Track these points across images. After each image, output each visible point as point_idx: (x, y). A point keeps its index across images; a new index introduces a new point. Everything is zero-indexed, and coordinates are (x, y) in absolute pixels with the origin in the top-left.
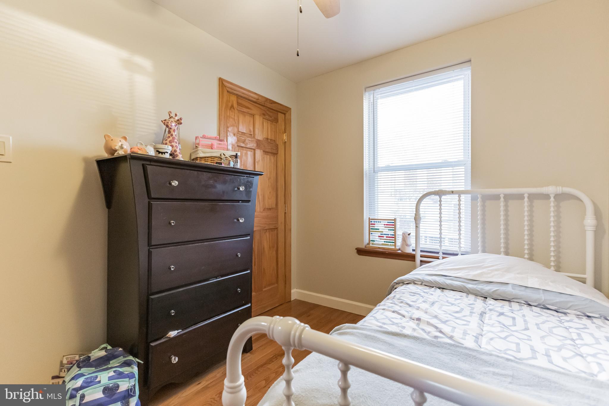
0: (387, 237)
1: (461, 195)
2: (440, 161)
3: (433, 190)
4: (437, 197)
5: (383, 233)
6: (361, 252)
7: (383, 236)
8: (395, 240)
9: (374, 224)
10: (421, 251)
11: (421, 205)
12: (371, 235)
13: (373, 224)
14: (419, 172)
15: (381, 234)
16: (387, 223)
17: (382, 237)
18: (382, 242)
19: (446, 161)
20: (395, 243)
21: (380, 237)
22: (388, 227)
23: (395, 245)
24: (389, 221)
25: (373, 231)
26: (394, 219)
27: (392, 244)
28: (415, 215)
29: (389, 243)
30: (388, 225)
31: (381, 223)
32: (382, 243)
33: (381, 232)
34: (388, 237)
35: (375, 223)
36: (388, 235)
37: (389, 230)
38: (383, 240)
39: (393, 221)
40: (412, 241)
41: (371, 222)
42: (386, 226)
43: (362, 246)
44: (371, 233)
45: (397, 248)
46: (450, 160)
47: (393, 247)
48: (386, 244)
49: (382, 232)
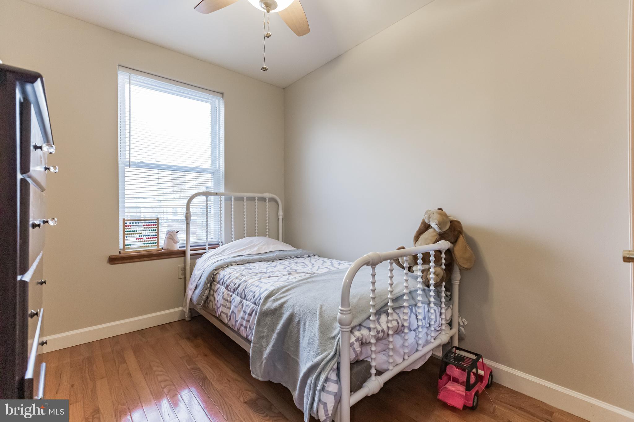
0: (147, 238)
1: (222, 196)
2: (194, 166)
3: (202, 191)
4: (205, 198)
5: (142, 235)
6: (113, 260)
7: (142, 237)
8: (158, 240)
9: (130, 226)
10: (191, 246)
11: (191, 204)
12: (126, 238)
13: (128, 226)
14: (187, 174)
15: (139, 236)
16: (147, 224)
17: (141, 239)
18: (142, 244)
19: (199, 167)
20: (158, 243)
21: (138, 239)
22: (148, 228)
23: (158, 246)
24: (149, 221)
25: (128, 234)
26: (156, 218)
27: (155, 244)
28: (186, 213)
29: (149, 245)
30: (148, 225)
31: (140, 224)
32: (140, 246)
33: (139, 234)
34: (149, 238)
35: (131, 224)
36: (149, 236)
37: (150, 230)
38: (142, 243)
39: (156, 221)
40: (181, 238)
41: (126, 223)
42: (145, 226)
43: (116, 253)
44: (126, 236)
45: (160, 248)
46: (203, 167)
47: (156, 248)
48: (147, 246)
49: (141, 233)
